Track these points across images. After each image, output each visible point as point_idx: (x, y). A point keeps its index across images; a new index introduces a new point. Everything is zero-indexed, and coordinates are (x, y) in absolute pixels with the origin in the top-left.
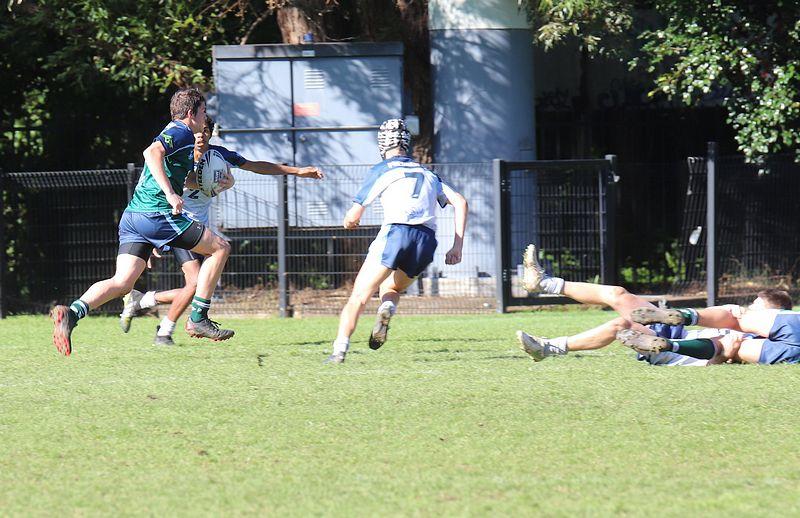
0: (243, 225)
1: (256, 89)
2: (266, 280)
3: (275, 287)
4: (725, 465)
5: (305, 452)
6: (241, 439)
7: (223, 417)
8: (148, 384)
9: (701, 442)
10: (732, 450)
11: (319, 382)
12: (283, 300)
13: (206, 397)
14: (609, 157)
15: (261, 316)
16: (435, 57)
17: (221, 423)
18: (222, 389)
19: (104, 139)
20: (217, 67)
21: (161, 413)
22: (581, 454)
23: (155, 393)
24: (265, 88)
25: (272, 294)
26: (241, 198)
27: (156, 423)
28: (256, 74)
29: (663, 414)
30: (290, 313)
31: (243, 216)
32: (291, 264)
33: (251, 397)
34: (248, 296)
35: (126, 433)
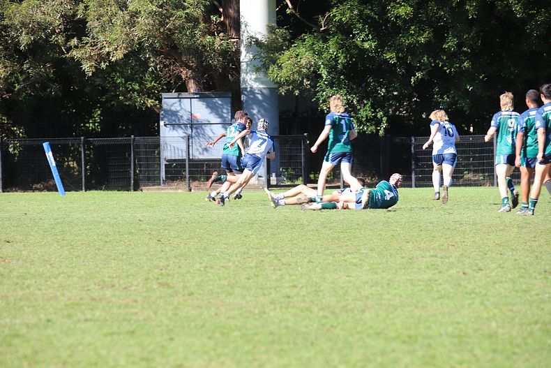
0: (173, 158)
1: (179, 109)
2: (181, 178)
3: (185, 180)
4: (347, 246)
5: (196, 240)
6: (173, 236)
7: (167, 228)
8: (139, 216)
9: (338, 237)
10: (350, 240)
11: (201, 215)
12: (187, 185)
13: (160, 220)
14: (305, 134)
15: (180, 191)
16: (243, 98)
17: (165, 230)
18: (166, 217)
19: (122, 127)
20: (164, 100)
21: (143, 226)
22: (295, 241)
23: (141, 219)
24: (182, 108)
25: (184, 183)
26: (173, 148)
27: (142, 230)
28: (178, 103)
29: (325, 227)
30: (190, 190)
31: (173, 155)
32: (190, 172)
33: (176, 221)
34: (175, 183)
35: (131, 233)
